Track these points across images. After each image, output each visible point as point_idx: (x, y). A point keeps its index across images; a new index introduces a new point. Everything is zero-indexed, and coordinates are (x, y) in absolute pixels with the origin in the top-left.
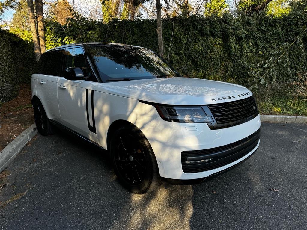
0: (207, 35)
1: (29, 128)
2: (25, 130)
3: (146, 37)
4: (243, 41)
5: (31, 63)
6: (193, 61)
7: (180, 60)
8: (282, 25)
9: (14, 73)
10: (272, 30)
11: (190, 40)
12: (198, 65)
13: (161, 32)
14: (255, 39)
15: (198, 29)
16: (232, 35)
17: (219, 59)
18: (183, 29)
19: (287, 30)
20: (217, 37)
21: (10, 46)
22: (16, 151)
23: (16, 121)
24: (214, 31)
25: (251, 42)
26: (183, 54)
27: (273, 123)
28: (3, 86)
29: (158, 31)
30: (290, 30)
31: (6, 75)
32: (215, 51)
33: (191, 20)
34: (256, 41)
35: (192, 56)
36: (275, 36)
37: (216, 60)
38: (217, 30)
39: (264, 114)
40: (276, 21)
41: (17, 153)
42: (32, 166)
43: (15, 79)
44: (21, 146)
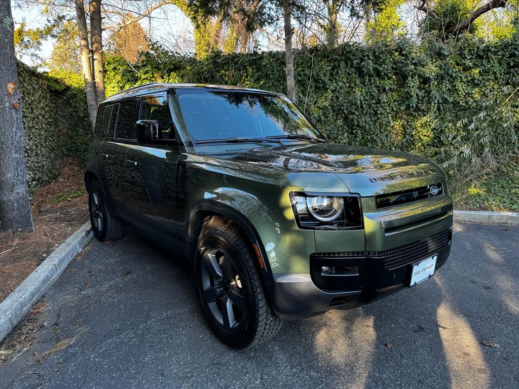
0: (370, 76)
1: (78, 231)
2: (72, 234)
3: (266, 81)
4: (431, 84)
5: (80, 125)
6: (346, 118)
7: (323, 118)
8: (499, 57)
9: (54, 140)
10: (483, 64)
11: (341, 84)
12: (355, 125)
13: (292, 73)
14: (453, 79)
15: (354, 65)
16: (413, 74)
17: (390, 115)
18: (328, 66)
19: (509, 64)
20: (386, 79)
21: (48, 97)
22: (59, 269)
23: (57, 219)
24: (381, 69)
25: (446, 87)
26: (329, 107)
27: (487, 224)
28: (37, 162)
29: (287, 71)
30: (514, 65)
31: (42, 145)
32: (384, 102)
33: (343, 52)
34: (454, 84)
35: (345, 111)
36: (488, 75)
37: (385, 117)
38: (386, 67)
39: (470, 210)
40: (489, 50)
41: (60, 271)
42: (84, 294)
43: (55, 150)
44: (66, 260)
